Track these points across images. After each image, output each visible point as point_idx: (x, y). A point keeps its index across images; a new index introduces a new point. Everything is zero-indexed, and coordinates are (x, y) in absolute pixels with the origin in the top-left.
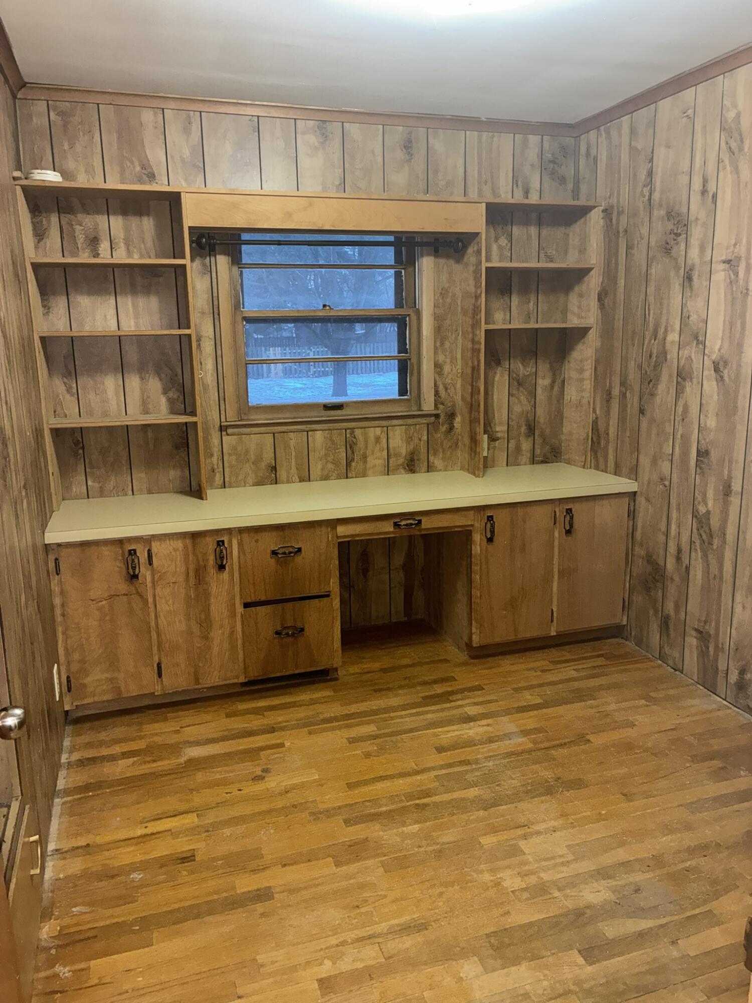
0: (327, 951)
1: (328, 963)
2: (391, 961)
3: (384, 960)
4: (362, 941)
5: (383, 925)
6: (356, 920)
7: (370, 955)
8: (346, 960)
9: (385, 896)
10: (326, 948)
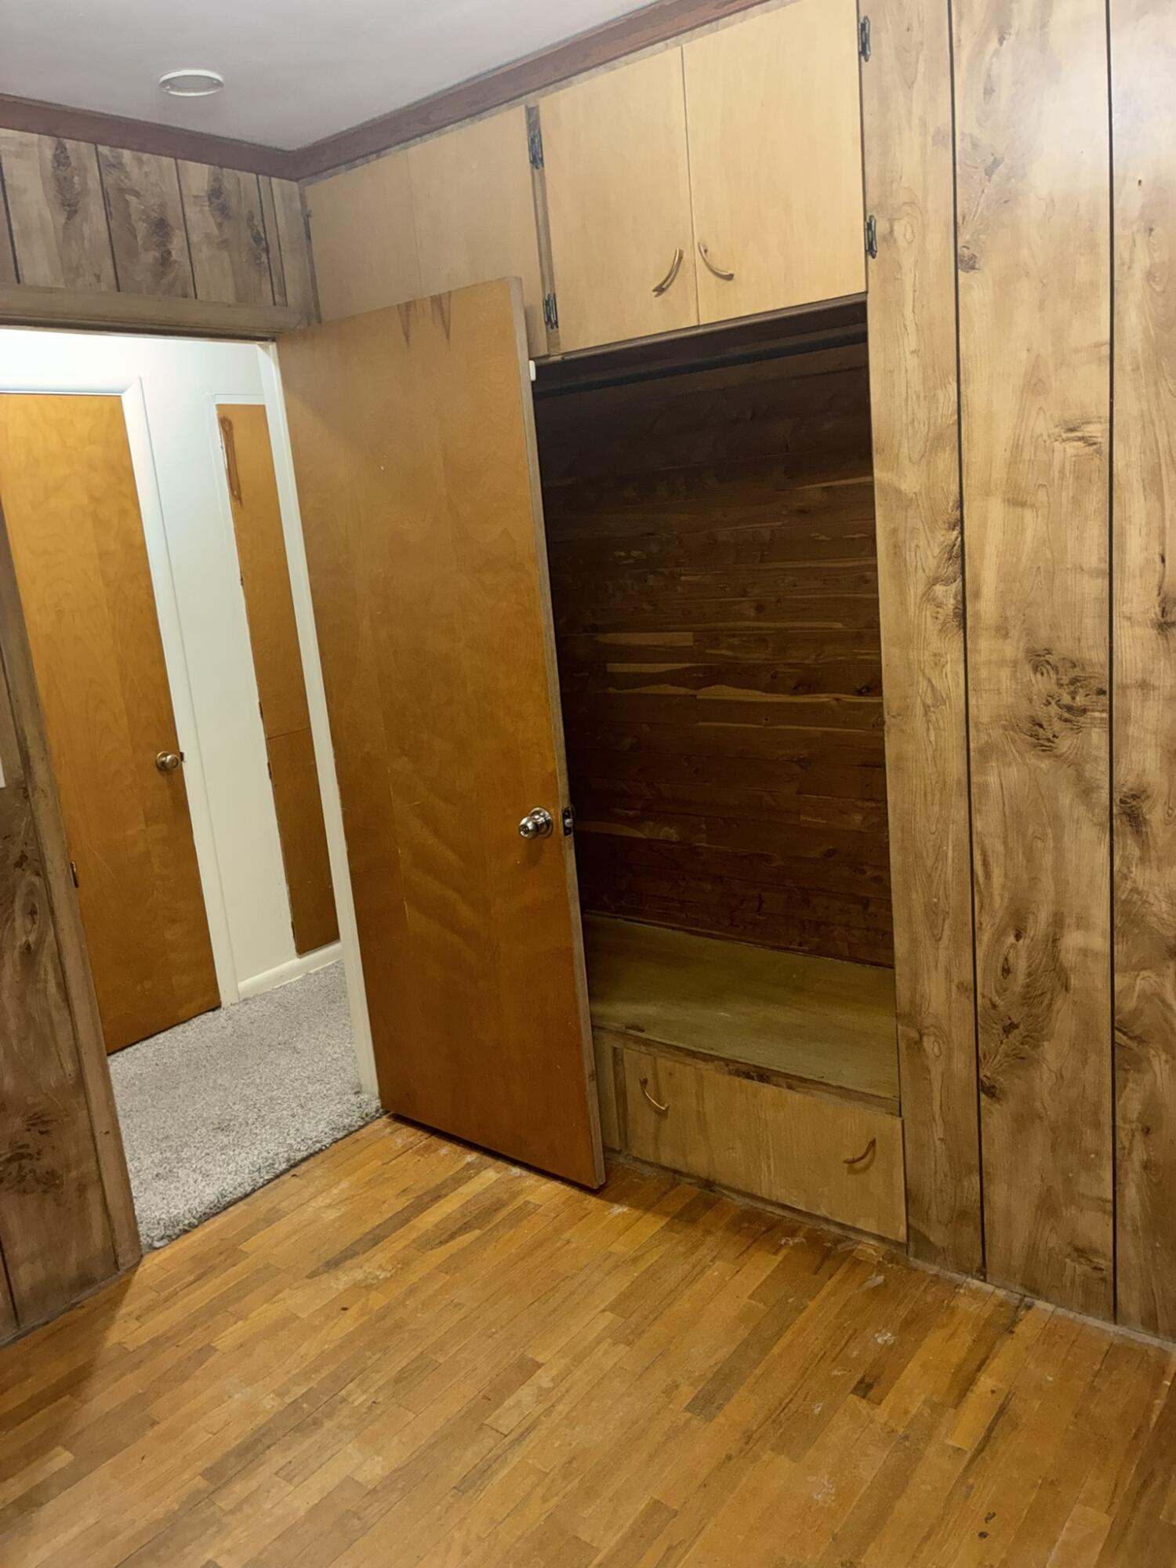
0: (559, 1395)
1: (546, 1383)
2: (475, 1426)
3: (485, 1422)
4: (528, 1428)
5: (516, 1460)
6: (556, 1445)
7: (507, 1418)
8: (528, 1399)
9: (545, 1500)
10: (563, 1396)
